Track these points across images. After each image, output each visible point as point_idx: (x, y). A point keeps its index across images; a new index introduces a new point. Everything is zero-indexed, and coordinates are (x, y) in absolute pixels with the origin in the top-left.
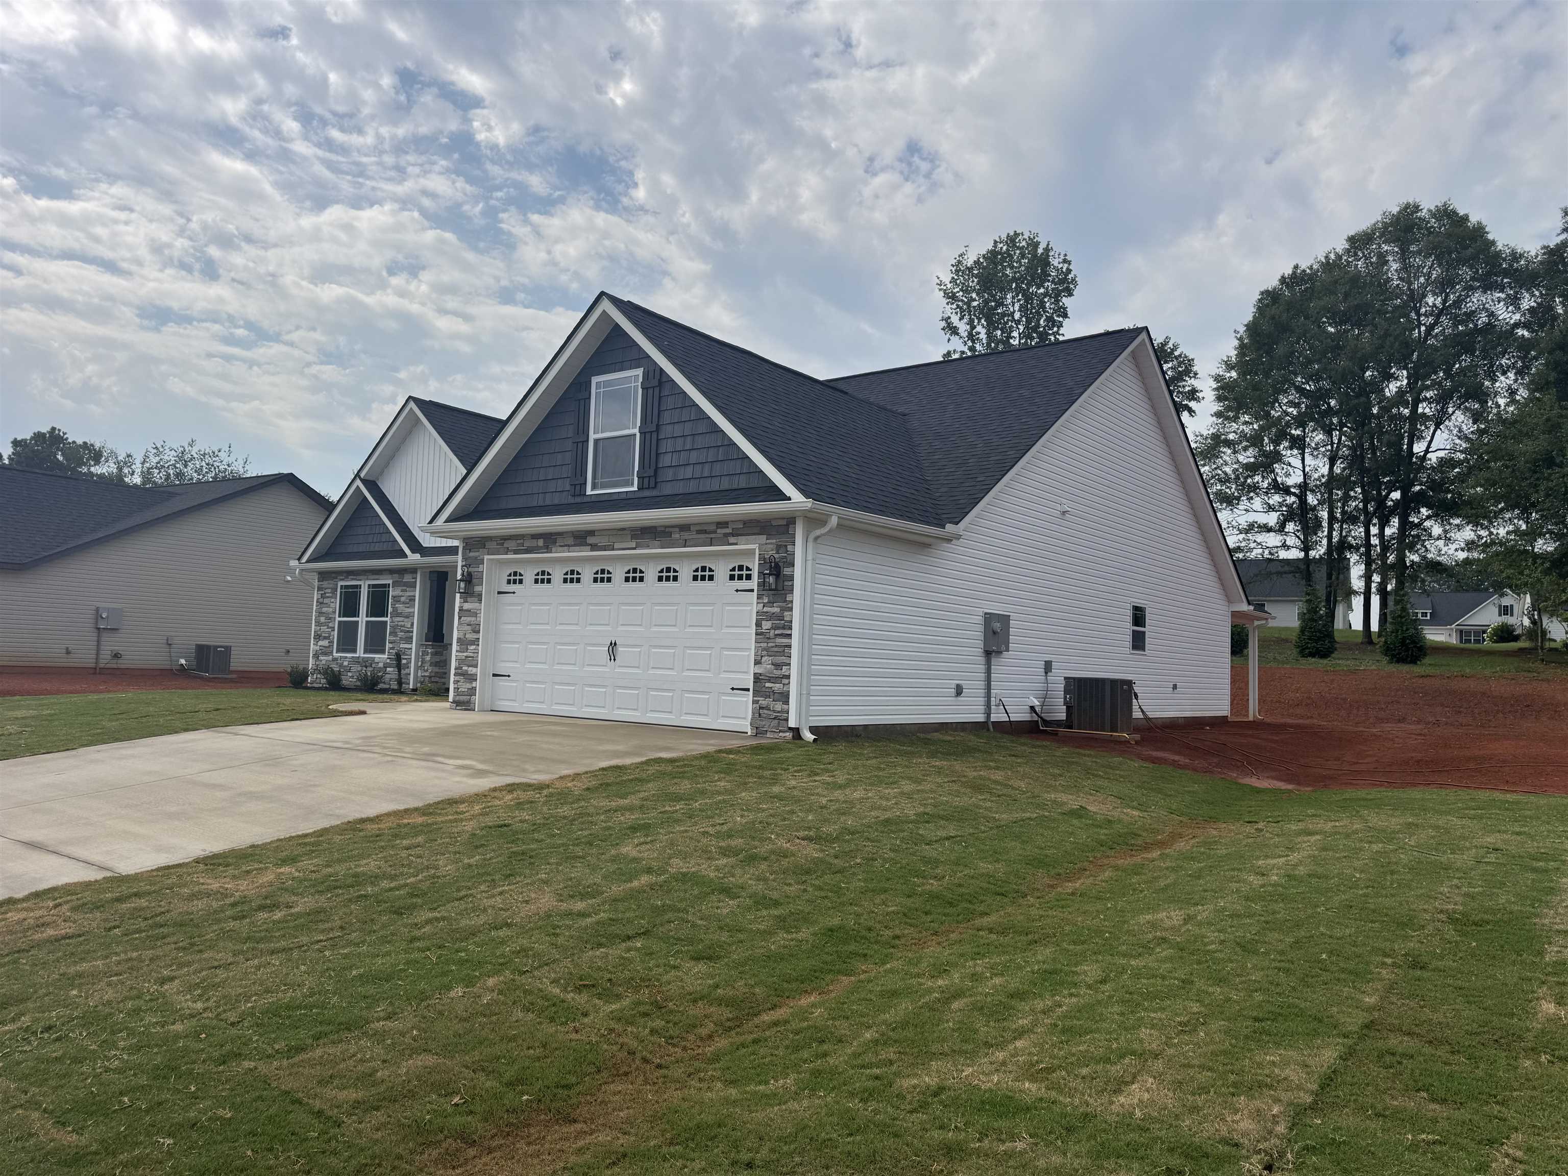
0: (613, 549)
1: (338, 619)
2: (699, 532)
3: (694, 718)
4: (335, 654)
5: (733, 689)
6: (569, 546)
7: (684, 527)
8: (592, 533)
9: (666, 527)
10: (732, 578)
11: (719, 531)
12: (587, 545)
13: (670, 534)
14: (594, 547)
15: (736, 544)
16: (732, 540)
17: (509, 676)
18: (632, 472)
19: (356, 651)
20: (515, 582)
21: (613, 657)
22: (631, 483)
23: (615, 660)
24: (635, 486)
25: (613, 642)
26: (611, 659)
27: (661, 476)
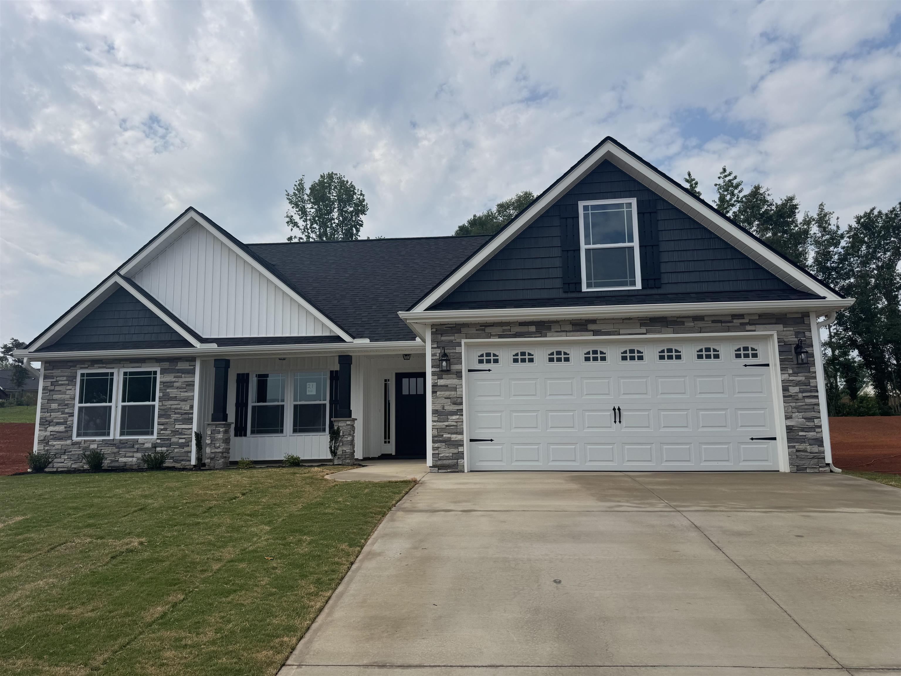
0: (619, 335)
1: (77, 405)
2: (714, 322)
3: (715, 463)
4: (75, 438)
5: (752, 439)
6: (566, 331)
7: (698, 318)
8: (593, 321)
9: (677, 318)
10: (738, 356)
11: (735, 321)
12: (587, 330)
13: (683, 323)
14: (596, 333)
15: (755, 331)
16: (748, 327)
17: (492, 440)
18: (633, 275)
19: (109, 434)
20: (489, 361)
21: (618, 420)
22: (634, 283)
23: (620, 422)
24: (639, 286)
25: (617, 408)
26: (615, 422)
27: (665, 279)
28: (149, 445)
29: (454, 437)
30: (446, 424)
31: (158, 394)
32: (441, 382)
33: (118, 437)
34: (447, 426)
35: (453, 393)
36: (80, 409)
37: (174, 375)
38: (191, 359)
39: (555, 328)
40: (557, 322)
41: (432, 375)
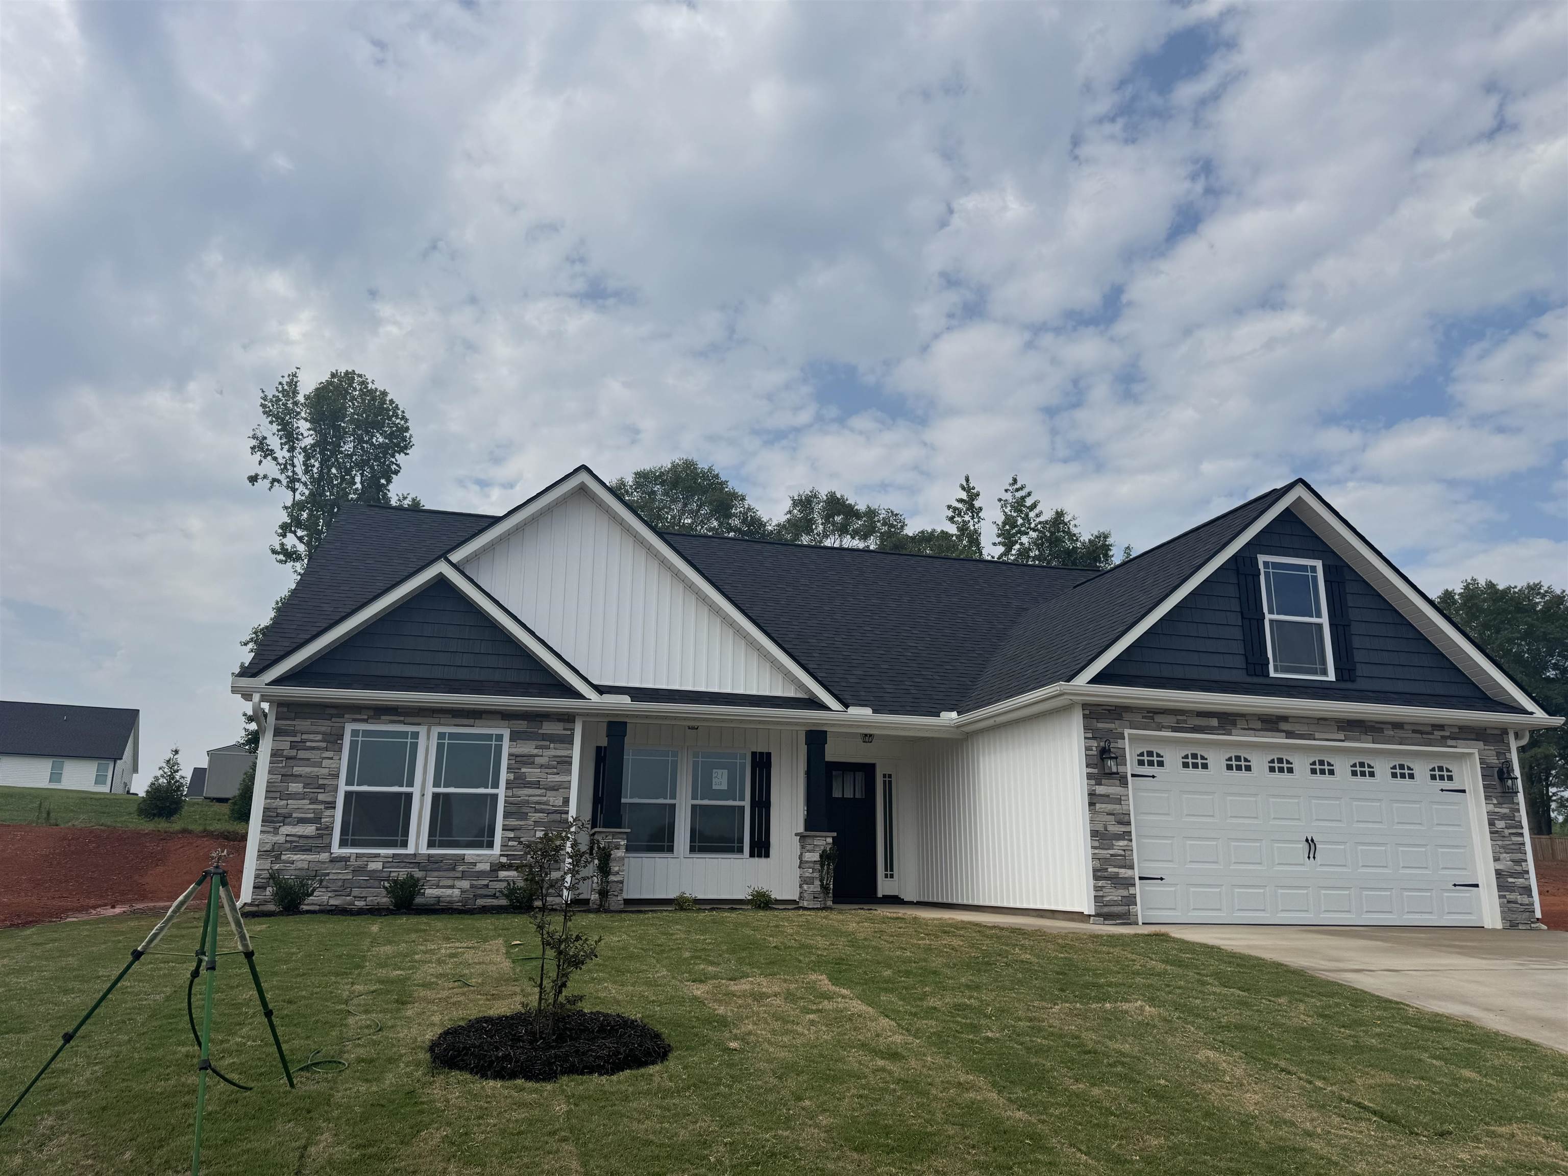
0: (1315, 739)
1: (343, 788)
2: (1414, 731)
3: (1417, 916)
4: (336, 850)
5: (1455, 885)
6: (1254, 729)
8: (1285, 718)
9: (1377, 722)
10: (1433, 777)
11: (1436, 733)
12: (1279, 730)
13: (1381, 730)
14: (1290, 734)
15: (1456, 747)
16: (1450, 742)
17: (1162, 879)
18: (1324, 661)
19: (405, 844)
20: (1151, 763)
21: (1311, 856)
22: (1324, 672)
23: (1314, 858)
24: (1331, 677)
25: (1310, 839)
26: (1309, 857)
27: (1361, 670)
28: (487, 867)
29: (1124, 873)
30: (1111, 852)
31: (504, 776)
32: (1100, 790)
33: (424, 850)
34: (1112, 855)
35: (1118, 807)
36: (348, 795)
37: (535, 743)
38: (568, 718)
39: (1241, 723)
40: (1242, 715)
41: (1088, 779)
